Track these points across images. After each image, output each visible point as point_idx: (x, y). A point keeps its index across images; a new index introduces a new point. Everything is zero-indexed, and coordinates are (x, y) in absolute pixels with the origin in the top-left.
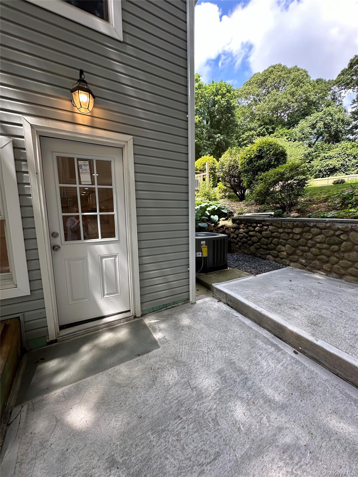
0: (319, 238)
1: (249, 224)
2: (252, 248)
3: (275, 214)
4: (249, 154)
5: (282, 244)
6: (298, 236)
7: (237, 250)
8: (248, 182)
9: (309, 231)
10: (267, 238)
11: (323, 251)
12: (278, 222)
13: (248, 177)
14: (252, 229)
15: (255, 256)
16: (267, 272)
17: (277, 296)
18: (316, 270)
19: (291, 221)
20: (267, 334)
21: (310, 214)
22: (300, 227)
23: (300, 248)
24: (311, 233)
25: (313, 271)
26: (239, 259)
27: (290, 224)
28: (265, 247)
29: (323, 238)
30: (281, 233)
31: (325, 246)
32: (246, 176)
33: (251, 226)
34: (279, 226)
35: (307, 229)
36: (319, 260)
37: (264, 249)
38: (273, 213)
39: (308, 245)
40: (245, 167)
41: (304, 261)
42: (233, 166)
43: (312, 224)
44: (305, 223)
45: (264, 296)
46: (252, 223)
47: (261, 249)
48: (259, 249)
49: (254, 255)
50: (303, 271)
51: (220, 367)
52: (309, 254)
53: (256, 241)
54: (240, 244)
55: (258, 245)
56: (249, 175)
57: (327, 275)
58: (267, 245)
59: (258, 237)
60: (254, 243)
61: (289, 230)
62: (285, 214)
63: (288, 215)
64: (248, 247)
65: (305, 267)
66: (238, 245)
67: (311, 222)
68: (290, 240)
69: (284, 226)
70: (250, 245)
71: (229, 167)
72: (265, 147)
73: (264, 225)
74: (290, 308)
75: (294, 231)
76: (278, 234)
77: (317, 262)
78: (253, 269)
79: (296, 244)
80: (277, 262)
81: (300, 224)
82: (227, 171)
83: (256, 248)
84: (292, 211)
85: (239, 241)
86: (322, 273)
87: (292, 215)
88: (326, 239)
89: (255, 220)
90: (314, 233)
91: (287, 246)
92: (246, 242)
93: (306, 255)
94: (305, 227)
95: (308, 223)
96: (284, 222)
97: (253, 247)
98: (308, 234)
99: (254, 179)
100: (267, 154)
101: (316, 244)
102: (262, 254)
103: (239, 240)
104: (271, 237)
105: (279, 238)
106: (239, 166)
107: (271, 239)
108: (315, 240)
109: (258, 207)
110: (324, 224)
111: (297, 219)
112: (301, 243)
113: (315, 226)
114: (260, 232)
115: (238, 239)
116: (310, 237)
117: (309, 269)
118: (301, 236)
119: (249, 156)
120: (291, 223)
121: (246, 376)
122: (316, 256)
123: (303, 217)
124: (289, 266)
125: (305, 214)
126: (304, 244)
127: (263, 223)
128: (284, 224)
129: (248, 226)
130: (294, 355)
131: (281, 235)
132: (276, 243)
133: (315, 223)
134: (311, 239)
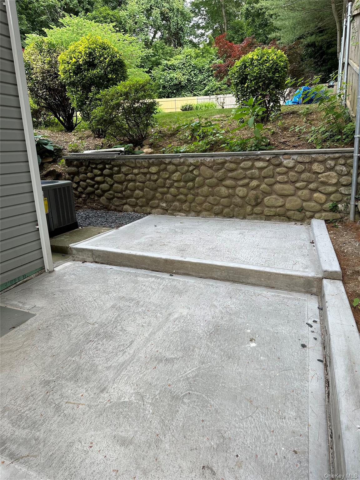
0: (176, 176)
1: (94, 166)
2: (103, 200)
3: (126, 150)
4: (75, 58)
5: (140, 188)
6: (156, 177)
7: (81, 205)
8: (78, 102)
9: (165, 169)
10: (121, 183)
11: (181, 190)
12: (131, 160)
13: (78, 94)
14: (99, 172)
15: (109, 210)
16: (129, 223)
17: (147, 240)
18: (177, 212)
19: (146, 159)
20: (145, 271)
21: (164, 149)
22: (156, 165)
23: (160, 190)
24: (168, 171)
25: (175, 214)
26: (88, 215)
27: (145, 162)
28: (120, 195)
29: (179, 176)
30: (136, 175)
31: (182, 184)
32: (75, 92)
33: (96, 168)
34: (133, 165)
35: (163, 166)
36: (179, 200)
37: (118, 198)
38: (123, 149)
39: (167, 186)
40: (70, 77)
41: (164, 205)
42: (49, 71)
43: (167, 161)
44: (160, 160)
45: (135, 243)
46: (97, 164)
47: (115, 199)
48: (112, 199)
49: (106, 208)
50: (165, 216)
51: (112, 304)
52: (169, 196)
53: (107, 188)
54: (84, 196)
55: (111, 194)
56: (78, 91)
57: (187, 216)
58: (121, 192)
59: (109, 183)
60: (104, 192)
61: (145, 170)
62: (137, 149)
63: (140, 151)
64: (96, 198)
65: (166, 212)
66: (81, 199)
67: (166, 158)
68: (148, 182)
69: (138, 165)
70: (100, 196)
71: (43, 73)
72: (96, 49)
73: (114, 166)
74: (161, 245)
75: (150, 170)
76: (134, 176)
77: (177, 203)
78: (112, 223)
79: (155, 186)
80: (137, 212)
81: (156, 161)
82: (39, 79)
83: (107, 199)
84: (144, 146)
85: (81, 193)
86: (182, 214)
87: (145, 151)
88: (182, 176)
89: (100, 159)
90: (170, 171)
91: (145, 189)
92: (93, 193)
93: (166, 197)
94: (161, 164)
95: (163, 160)
96: (138, 160)
97: (104, 197)
98: (164, 172)
99: (87, 98)
100: (101, 62)
101: (174, 183)
102: (117, 206)
103: (82, 190)
104: (126, 180)
105: (134, 181)
106: (59, 73)
107: (125, 183)
108: (172, 178)
109: (99, 141)
110: (178, 159)
111: (151, 156)
112: (160, 185)
113: (170, 163)
114: (111, 176)
115: (80, 189)
116: (167, 176)
117: (171, 213)
118: (158, 176)
119: (74, 60)
120: (146, 160)
121: (137, 301)
122: (175, 196)
123: (157, 153)
124: (150, 213)
125: (158, 150)
126: (163, 185)
127: (112, 163)
128: (139, 162)
129: (92, 168)
130: (170, 277)
131: (137, 177)
132: (133, 189)
133: (170, 160)
134: (168, 178)
